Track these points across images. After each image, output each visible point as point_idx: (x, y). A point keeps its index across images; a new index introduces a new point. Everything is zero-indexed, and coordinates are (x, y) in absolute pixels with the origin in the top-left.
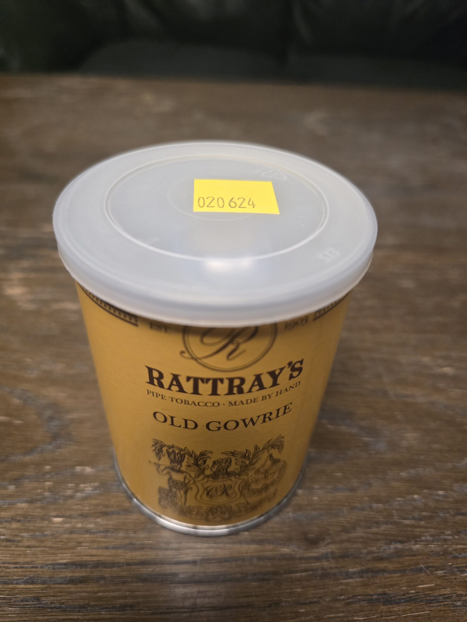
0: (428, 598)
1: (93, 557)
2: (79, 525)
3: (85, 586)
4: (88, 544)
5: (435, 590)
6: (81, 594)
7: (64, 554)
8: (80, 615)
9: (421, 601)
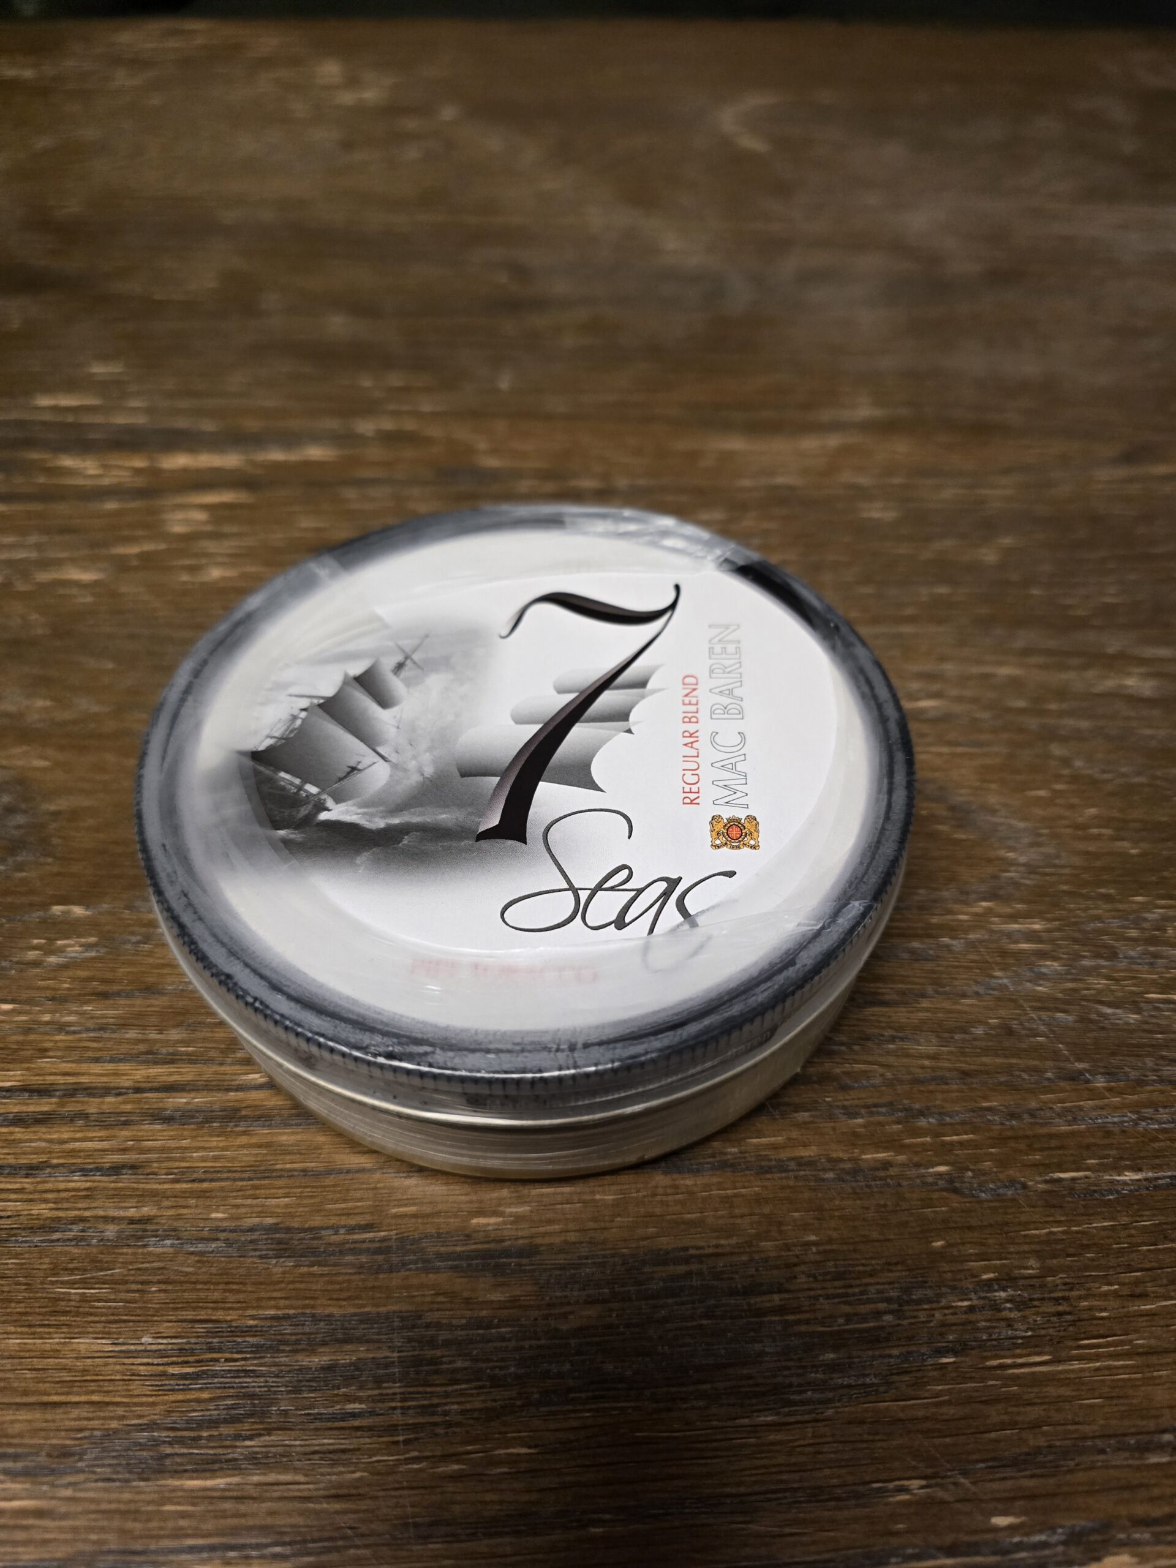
0: (764, 1163)
1: (67, 1078)
2: (47, 1018)
3: (44, 1130)
4: (59, 1054)
5: (784, 1148)
6: (33, 1144)
7: (8, 1070)
8: (28, 1183)
9: (747, 1169)
